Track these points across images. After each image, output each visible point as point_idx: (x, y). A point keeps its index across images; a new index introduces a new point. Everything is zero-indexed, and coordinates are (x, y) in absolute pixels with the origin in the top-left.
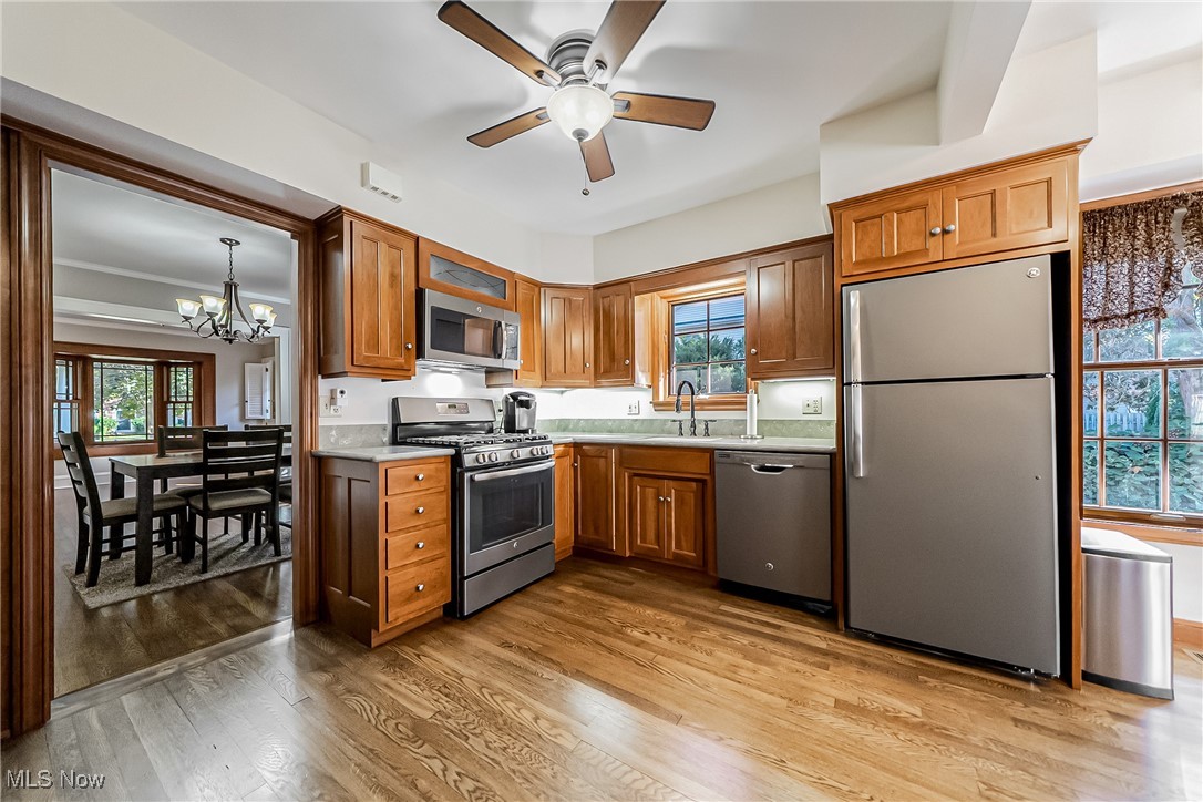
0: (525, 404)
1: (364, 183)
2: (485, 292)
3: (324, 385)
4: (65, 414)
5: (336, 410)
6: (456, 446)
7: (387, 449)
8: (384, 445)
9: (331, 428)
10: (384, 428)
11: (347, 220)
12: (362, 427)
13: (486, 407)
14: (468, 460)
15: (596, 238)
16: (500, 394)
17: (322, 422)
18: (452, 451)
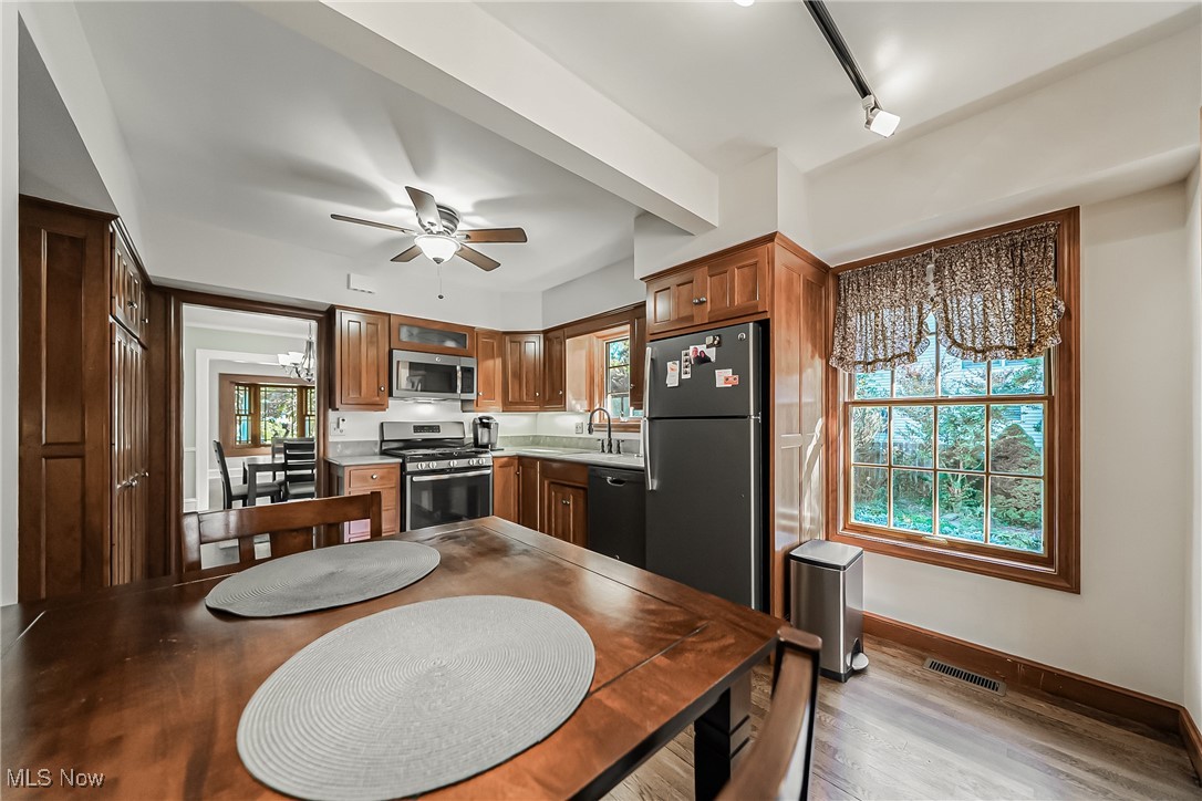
0: (487, 426)
1: (348, 287)
2: (450, 344)
3: (332, 415)
4: (244, 423)
5: (341, 431)
6: (403, 457)
7: (378, 457)
8: (375, 454)
9: (337, 443)
10: (375, 442)
11: (338, 312)
12: (359, 442)
13: (458, 427)
14: (410, 467)
15: (544, 293)
16: (469, 418)
17: (331, 439)
18: (401, 460)
